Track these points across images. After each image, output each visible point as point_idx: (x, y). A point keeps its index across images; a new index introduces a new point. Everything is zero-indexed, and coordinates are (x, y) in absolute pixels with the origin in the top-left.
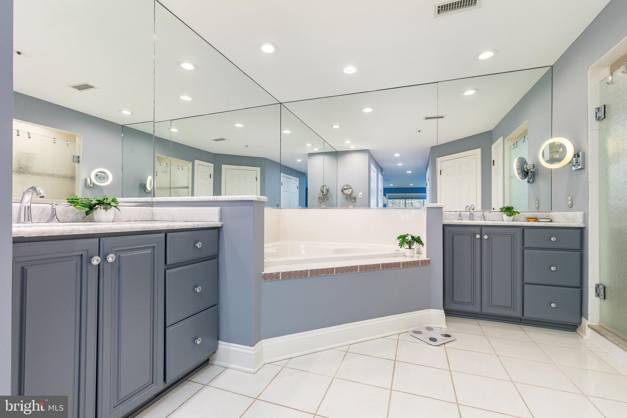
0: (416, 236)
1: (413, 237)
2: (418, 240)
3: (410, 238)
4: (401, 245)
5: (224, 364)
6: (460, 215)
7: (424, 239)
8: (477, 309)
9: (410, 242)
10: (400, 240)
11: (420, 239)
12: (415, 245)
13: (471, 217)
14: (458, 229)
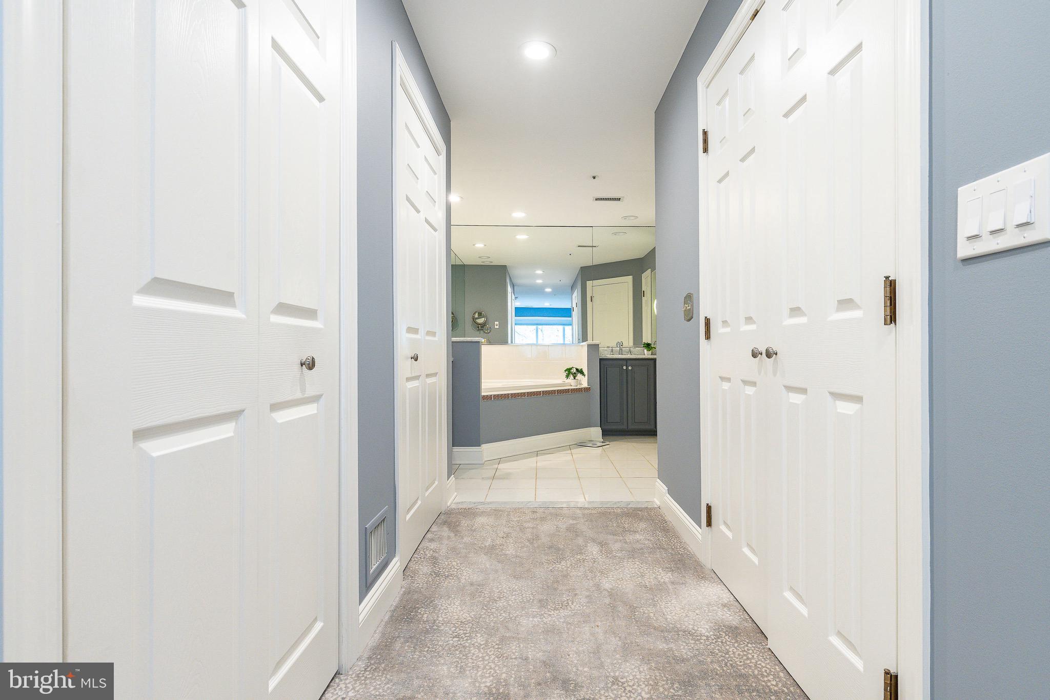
0: (579, 368)
1: (577, 370)
2: (580, 371)
3: (574, 370)
4: (567, 376)
5: (458, 462)
6: (612, 351)
7: (586, 372)
8: (624, 427)
9: (575, 373)
10: (567, 372)
11: (582, 371)
12: (579, 376)
13: (621, 352)
14: (611, 362)
